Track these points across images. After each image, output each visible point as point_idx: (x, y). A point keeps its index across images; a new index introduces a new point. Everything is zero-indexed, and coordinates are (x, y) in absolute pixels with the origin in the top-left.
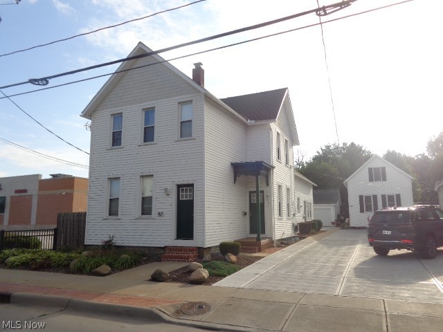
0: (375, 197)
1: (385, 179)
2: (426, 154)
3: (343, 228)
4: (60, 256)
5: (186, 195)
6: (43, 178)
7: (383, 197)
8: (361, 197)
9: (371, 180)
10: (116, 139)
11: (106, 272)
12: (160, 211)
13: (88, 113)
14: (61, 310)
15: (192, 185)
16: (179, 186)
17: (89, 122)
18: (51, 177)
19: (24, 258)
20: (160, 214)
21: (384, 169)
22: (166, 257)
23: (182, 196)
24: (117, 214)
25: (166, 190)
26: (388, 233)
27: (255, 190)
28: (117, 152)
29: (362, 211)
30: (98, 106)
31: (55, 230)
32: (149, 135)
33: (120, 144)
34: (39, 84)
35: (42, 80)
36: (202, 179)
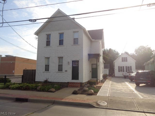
0: (124, 67)
1: (127, 61)
2: (135, 53)
3: (112, 77)
4: (32, 85)
5: (76, 65)
6: (2, 56)
7: (126, 67)
8: (119, 67)
9: (122, 61)
10: (48, 43)
11: (54, 91)
12: (66, 70)
13: (37, 33)
14: (52, 104)
15: (78, 61)
16: (73, 61)
17: (37, 37)
18: (5, 56)
19: (17, 86)
20: (66, 71)
21: (127, 58)
22: (70, 86)
23: (74, 65)
24: (48, 70)
25: (68, 62)
26: (142, 79)
27: (96, 63)
28: (48, 48)
29: (119, 71)
30: (41, 31)
31: (22, 76)
32: (61, 42)
33: (50, 45)
34: (32, 22)
35: (34, 20)
36: (82, 59)
